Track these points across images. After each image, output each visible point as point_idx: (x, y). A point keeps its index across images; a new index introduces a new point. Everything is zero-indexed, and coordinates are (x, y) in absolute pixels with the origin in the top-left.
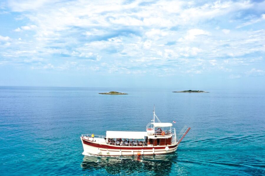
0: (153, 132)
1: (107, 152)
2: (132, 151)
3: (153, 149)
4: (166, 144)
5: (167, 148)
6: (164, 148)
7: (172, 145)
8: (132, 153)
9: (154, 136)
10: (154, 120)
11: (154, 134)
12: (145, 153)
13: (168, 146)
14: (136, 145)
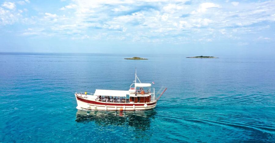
0: (134, 91)
1: (95, 107)
2: (116, 106)
3: (134, 105)
4: (145, 102)
5: (146, 105)
6: (143, 105)
7: (151, 103)
8: (115, 109)
9: (135, 94)
10: (136, 81)
11: (134, 93)
12: (127, 109)
13: (147, 103)
14: (119, 102)
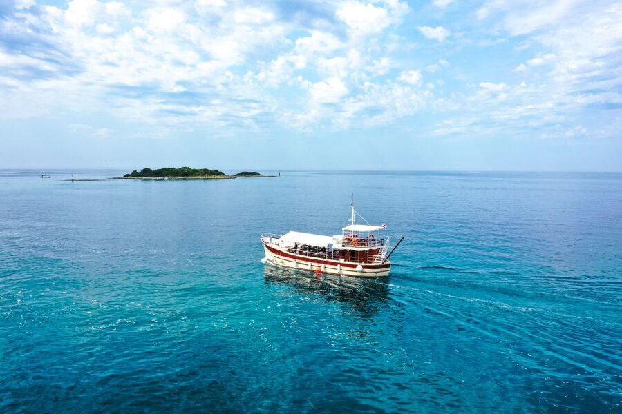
1: (281, 260)
2: (309, 263)
3: (339, 265)
5: (359, 267)
6: (355, 266)
7: (373, 264)
9: (341, 245)
10: (353, 221)
13: (363, 264)
14: (315, 256)
